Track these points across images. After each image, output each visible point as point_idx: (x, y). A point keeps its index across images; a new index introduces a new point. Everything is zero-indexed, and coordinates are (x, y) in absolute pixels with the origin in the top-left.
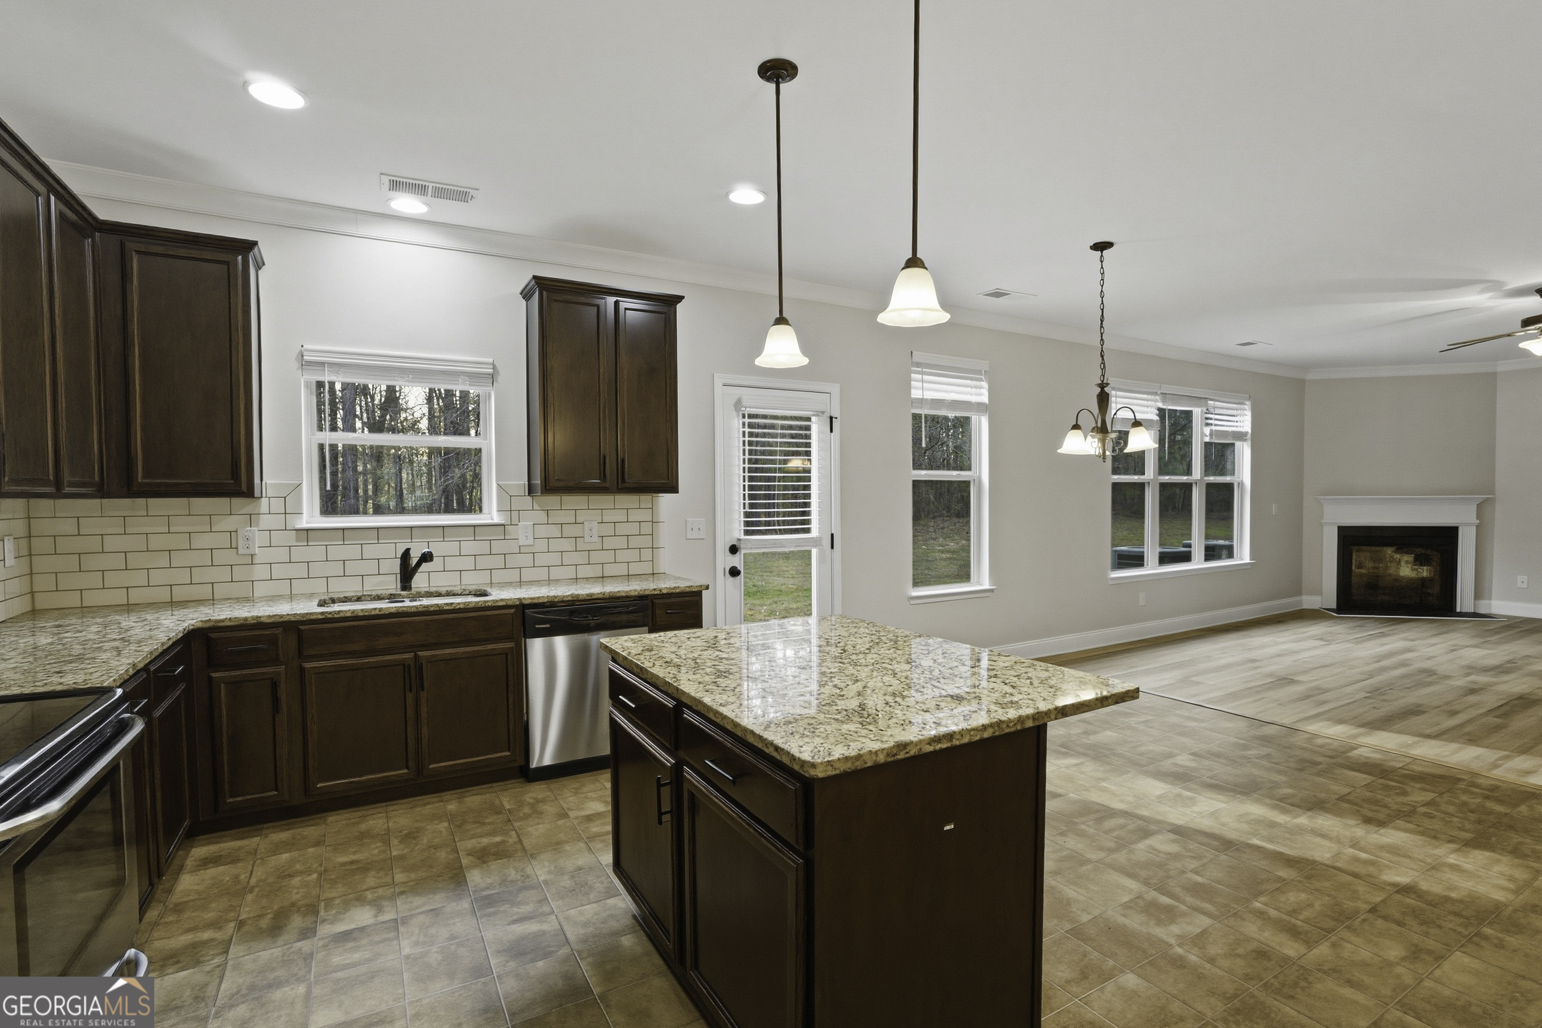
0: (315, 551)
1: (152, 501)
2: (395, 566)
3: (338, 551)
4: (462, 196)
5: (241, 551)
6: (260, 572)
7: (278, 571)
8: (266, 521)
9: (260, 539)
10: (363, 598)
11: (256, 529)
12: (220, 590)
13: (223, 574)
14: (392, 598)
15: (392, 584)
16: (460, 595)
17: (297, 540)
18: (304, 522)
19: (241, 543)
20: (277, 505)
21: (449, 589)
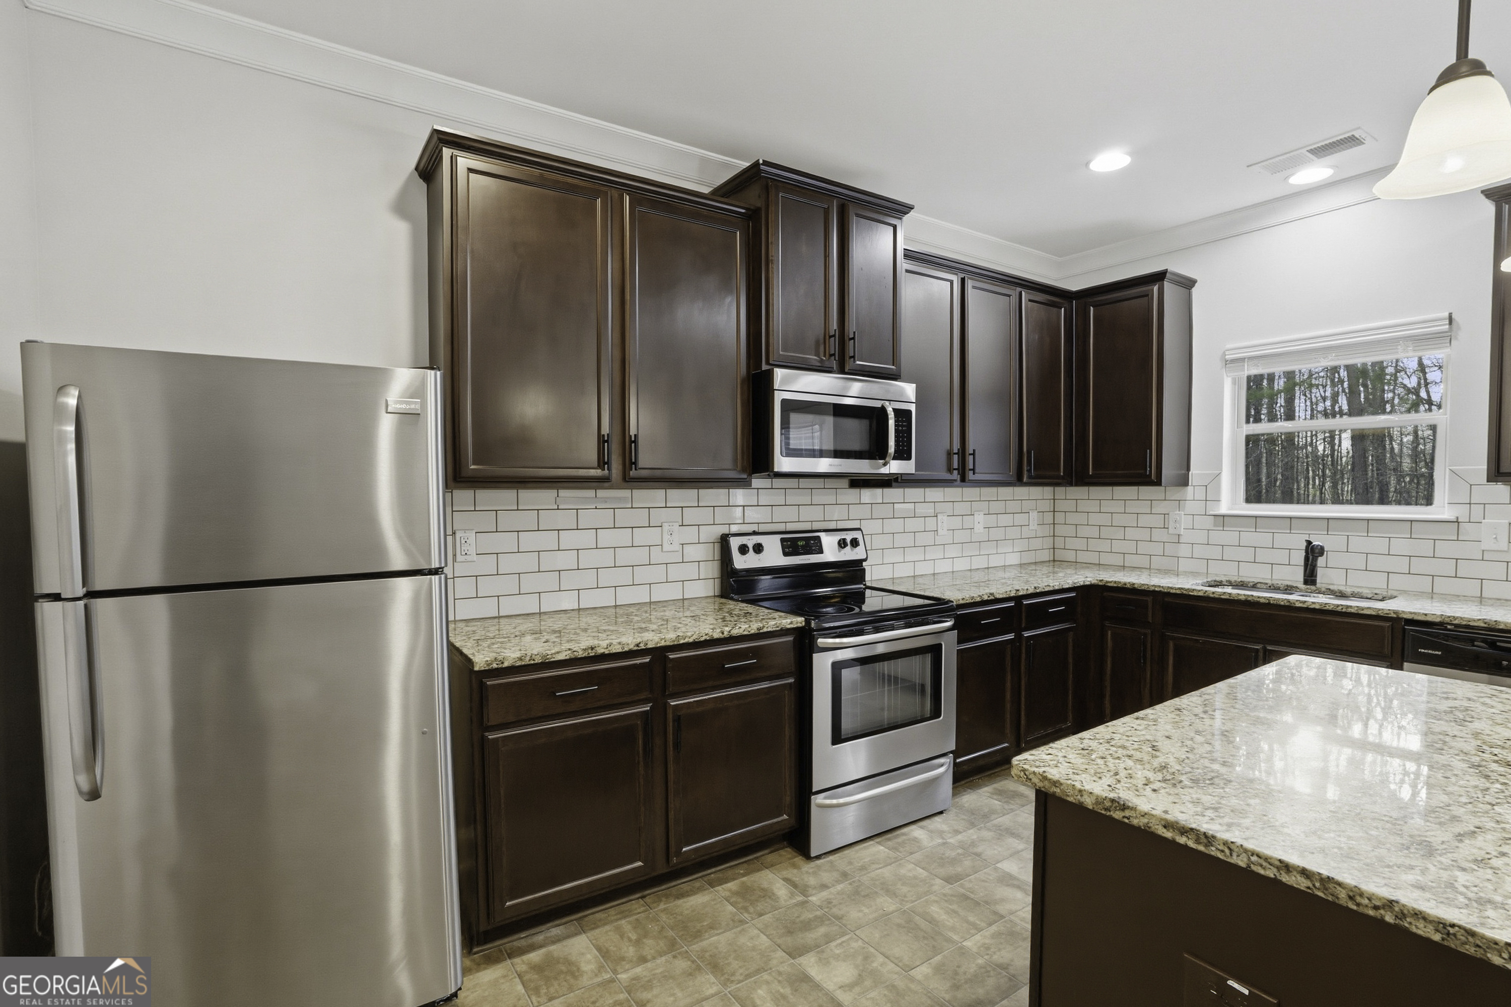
0: (1228, 536)
1: (1116, 488)
2: (1299, 557)
3: (1250, 537)
4: (1352, 141)
5: (1171, 531)
6: (1184, 550)
7: (1198, 551)
8: (1191, 507)
9: (1185, 521)
10: (1259, 585)
11: (1183, 513)
12: (1157, 562)
13: (1157, 549)
14: (1289, 589)
15: (1297, 576)
16: (1370, 599)
17: (1215, 525)
18: (1224, 509)
19: (1171, 525)
20: (1200, 494)
21: (1356, 590)
